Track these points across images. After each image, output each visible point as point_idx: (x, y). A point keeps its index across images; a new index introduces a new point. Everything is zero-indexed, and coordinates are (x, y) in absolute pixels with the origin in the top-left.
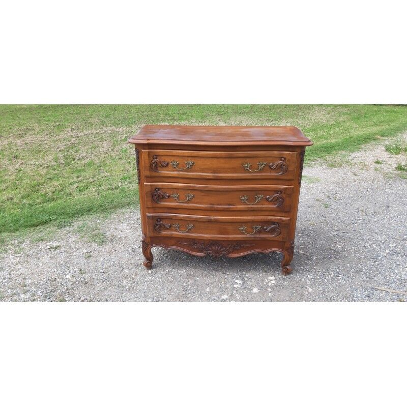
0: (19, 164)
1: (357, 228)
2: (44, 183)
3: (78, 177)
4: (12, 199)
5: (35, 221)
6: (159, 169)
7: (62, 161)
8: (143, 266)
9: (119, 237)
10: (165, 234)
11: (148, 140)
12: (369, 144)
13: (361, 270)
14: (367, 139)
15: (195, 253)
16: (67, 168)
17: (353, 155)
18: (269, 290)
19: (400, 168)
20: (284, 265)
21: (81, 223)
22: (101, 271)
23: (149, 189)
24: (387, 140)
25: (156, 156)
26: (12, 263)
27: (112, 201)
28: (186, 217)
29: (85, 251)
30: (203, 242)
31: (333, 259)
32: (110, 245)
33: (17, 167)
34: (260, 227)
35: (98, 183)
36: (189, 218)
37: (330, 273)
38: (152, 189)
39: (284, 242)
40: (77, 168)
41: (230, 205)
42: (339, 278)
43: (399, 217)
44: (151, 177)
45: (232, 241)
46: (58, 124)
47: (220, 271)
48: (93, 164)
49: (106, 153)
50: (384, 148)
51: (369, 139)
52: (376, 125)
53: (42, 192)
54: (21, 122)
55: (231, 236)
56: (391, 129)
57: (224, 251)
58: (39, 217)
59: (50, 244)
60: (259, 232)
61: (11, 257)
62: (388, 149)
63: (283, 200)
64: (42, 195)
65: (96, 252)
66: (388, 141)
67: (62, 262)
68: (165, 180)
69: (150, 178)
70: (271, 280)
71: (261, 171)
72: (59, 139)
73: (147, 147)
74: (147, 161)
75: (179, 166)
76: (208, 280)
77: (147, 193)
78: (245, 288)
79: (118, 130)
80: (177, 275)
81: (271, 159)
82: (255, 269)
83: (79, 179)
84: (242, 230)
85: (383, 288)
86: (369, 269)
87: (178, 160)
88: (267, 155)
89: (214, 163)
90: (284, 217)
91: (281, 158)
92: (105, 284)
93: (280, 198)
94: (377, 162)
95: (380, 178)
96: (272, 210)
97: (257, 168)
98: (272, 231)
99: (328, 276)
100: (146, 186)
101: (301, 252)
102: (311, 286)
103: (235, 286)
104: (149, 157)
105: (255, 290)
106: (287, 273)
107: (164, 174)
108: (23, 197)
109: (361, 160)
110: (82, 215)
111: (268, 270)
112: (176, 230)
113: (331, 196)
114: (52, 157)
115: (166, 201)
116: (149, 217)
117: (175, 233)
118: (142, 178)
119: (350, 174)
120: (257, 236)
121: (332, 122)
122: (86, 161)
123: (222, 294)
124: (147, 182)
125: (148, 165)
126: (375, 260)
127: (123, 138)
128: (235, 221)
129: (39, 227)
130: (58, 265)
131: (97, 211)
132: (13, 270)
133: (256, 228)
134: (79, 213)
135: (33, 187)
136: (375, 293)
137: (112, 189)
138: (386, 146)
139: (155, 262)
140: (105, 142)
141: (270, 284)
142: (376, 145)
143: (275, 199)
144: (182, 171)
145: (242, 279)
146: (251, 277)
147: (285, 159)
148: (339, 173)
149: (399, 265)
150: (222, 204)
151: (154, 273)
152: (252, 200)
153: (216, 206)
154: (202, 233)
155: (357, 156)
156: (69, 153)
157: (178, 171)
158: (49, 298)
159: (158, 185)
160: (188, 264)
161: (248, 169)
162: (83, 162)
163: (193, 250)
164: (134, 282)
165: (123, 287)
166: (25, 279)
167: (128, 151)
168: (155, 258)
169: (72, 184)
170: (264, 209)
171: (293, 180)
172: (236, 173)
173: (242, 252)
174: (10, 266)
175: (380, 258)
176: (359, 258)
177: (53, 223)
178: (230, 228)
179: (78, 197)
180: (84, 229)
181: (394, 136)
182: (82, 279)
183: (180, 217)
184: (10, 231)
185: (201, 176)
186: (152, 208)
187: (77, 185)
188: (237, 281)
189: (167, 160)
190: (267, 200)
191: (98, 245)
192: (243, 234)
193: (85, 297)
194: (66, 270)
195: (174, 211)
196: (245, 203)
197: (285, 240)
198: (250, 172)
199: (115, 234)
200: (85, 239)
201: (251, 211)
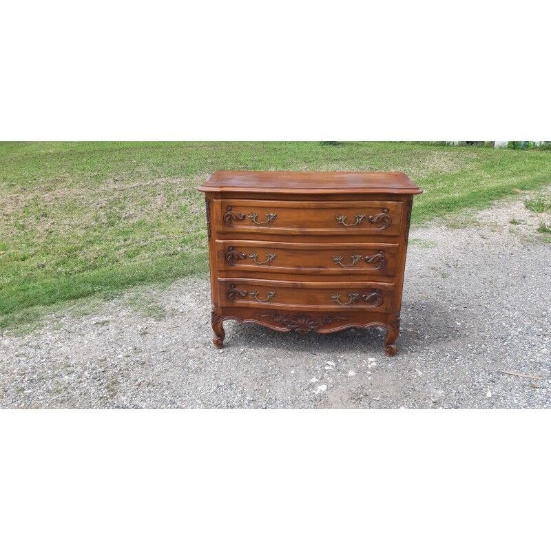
0: (49, 224)
2: (83, 247)
3: (125, 240)
4: (43, 266)
5: (74, 292)
6: (234, 222)
7: (104, 221)
8: (212, 345)
9: (181, 311)
10: (239, 304)
11: (221, 187)
12: (503, 200)
13: (485, 351)
14: (502, 193)
15: (277, 328)
16: (111, 228)
17: (482, 213)
18: (369, 373)
19: (543, 229)
20: (388, 344)
21: (132, 295)
22: (161, 350)
23: (222, 248)
24: (528, 194)
25: (231, 207)
26: (50, 340)
27: (171, 269)
28: (266, 283)
29: (140, 327)
30: (286, 314)
31: (450, 338)
32: (170, 321)
33: (46, 227)
34: (358, 295)
35: (151, 247)
36: (269, 283)
37: (446, 354)
39: (388, 314)
40: (123, 228)
41: (320, 267)
42: (457, 360)
43: (538, 289)
44: (224, 233)
45: (322, 312)
46: (96, 173)
47: (308, 351)
48: (144, 224)
49: (161, 210)
50: (523, 205)
51: (504, 192)
52: (514, 174)
53: (81, 258)
54: (49, 171)
55: (321, 307)
56: (535, 180)
57: (312, 325)
58: (80, 288)
59: (95, 319)
60: (357, 301)
61: (48, 333)
62: (528, 206)
63: (386, 262)
64: (82, 262)
65: (154, 328)
66: (530, 196)
67: (112, 340)
68: (241, 236)
69: (222, 235)
70: (371, 362)
71: (359, 225)
72: (99, 193)
73: (220, 197)
74: (219, 213)
75: (259, 219)
76: (293, 361)
77: (218, 253)
78: (338, 371)
79: (174, 181)
80: (255, 356)
81: (372, 210)
82: (351, 349)
83: (127, 243)
84: (336, 299)
85: (511, 372)
86: (496, 350)
87: (257, 212)
88: (366, 206)
89: (302, 216)
90: (387, 282)
91: (383, 209)
92: (167, 365)
93: (382, 258)
94: (513, 222)
95: (516, 243)
96: (371, 274)
97: (354, 221)
98: (372, 300)
99: (443, 357)
100: (218, 243)
101: (410, 330)
102: (421, 369)
103: (327, 368)
104: (222, 208)
105: (351, 373)
106: (392, 353)
107: (240, 229)
108: (58, 264)
109: (492, 219)
110: (134, 285)
111: (368, 350)
112: (254, 299)
113: (451, 263)
114: (91, 215)
115: (241, 263)
116: (221, 282)
117: (252, 303)
118: (213, 234)
119: (476, 237)
120: (354, 306)
121: (456, 171)
122: (135, 220)
123: (311, 378)
124: (219, 239)
125: (220, 218)
126: (504, 339)
127: (182, 192)
128: (327, 288)
129: (80, 300)
130: (107, 343)
131: (151, 281)
132: (51, 349)
133: (352, 296)
134: (129, 282)
135: (69, 251)
136: (502, 377)
137: (170, 255)
138: (526, 202)
139: (226, 340)
140: (158, 197)
141: (369, 366)
142: (513, 200)
143: (376, 260)
144: (262, 225)
145: (336, 360)
146: (346, 358)
147: (388, 210)
148: (462, 236)
149: (534, 346)
150: (310, 267)
151: (226, 353)
152: (347, 261)
153: (303, 269)
154: (286, 303)
155: (487, 215)
156: (112, 211)
157: (256, 225)
158: (99, 380)
159: (232, 243)
160: (268, 343)
161: (343, 223)
162: (131, 222)
163: (275, 324)
164: (202, 363)
165: (189, 368)
166: (67, 358)
167: (188, 208)
168: (227, 335)
169: (118, 249)
170: (363, 273)
171: (398, 236)
172: (328, 227)
173: (336, 327)
174: (48, 344)
175: (510, 337)
176: (484, 338)
177: (98, 294)
178: (320, 296)
179: (126, 263)
180: (137, 301)
181: (538, 189)
182: (138, 359)
183: (259, 282)
184: (45, 304)
187: (125, 250)
188: (329, 362)
189: (243, 212)
190: (366, 261)
191: (155, 321)
192: (336, 303)
193: (143, 379)
194: (117, 348)
195: (252, 275)
196: (339, 265)
197: (388, 312)
198: (345, 227)
199: (176, 308)
200: (139, 313)
201: (346, 275)
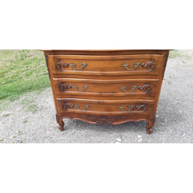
1: (190, 98)
2: (8, 71)
3: (27, 67)
6: (62, 68)
8: (58, 129)
9: (46, 107)
10: (70, 111)
15: (91, 122)
16: (22, 61)
20: (148, 128)
21: (24, 98)
22: (32, 133)
23: (57, 83)
25: (59, 60)
28: (83, 101)
29: (24, 118)
30: (95, 116)
32: (39, 113)
34: (133, 106)
35: (38, 71)
36: (85, 101)
37: (177, 132)
38: (58, 82)
39: (149, 116)
40: (27, 61)
41: (113, 92)
42: (183, 136)
44: (57, 74)
45: (114, 115)
47: (107, 131)
53: (6, 77)
55: (114, 112)
57: (109, 121)
59: (4, 113)
60: (133, 109)
63: (151, 89)
64: (6, 79)
65: (31, 118)
67: (9, 126)
68: (67, 76)
69: (57, 76)
70: (140, 138)
71: (136, 69)
73: (52, 53)
74: (53, 64)
75: (77, 66)
76: (99, 139)
77: (55, 85)
80: (80, 135)
81: (144, 60)
82: (129, 129)
83: (27, 69)
84: (122, 108)
87: (76, 62)
88: (140, 58)
89: (102, 64)
90: (150, 100)
91: (151, 59)
93: (149, 87)
96: (142, 95)
97: (133, 67)
98: (142, 109)
99: (176, 134)
100: (54, 80)
104: (54, 60)
106: (150, 133)
107: (66, 72)
110: (26, 92)
111: (137, 130)
112: (77, 109)
113: (172, 76)
114: (14, 56)
115: (69, 90)
116: (58, 101)
117: (76, 111)
118: (51, 75)
119: (181, 62)
120: (132, 112)
122: (33, 57)
124: (55, 78)
125: (54, 66)
128: (117, 103)
130: (6, 128)
131: (34, 89)
133: (131, 107)
134: (24, 91)
135: (2, 74)
141: (139, 141)
143: (144, 88)
144: (79, 70)
145: (121, 138)
146: (126, 135)
147: (154, 60)
148: (174, 62)
150: (107, 92)
151: (65, 134)
152: (128, 89)
153: (103, 94)
154: (95, 111)
156: (23, 53)
157: (76, 70)
159: (62, 80)
160: (87, 127)
161: (127, 68)
162: (31, 58)
163: (89, 120)
169: (23, 72)
170: (137, 95)
171: (159, 75)
172: (117, 71)
173: (121, 121)
177: (8, 97)
178: (113, 107)
179: (26, 79)
180: (25, 102)
182: (19, 139)
183: (79, 100)
185: (92, 73)
186: (60, 95)
187: (26, 72)
188: (118, 139)
189: (68, 62)
190: (139, 89)
191: (32, 113)
192: (122, 111)
194: (11, 132)
195: (76, 96)
196: (123, 91)
197: (150, 115)
198: (128, 70)
199: (43, 105)
200: (25, 109)
201: (128, 96)
